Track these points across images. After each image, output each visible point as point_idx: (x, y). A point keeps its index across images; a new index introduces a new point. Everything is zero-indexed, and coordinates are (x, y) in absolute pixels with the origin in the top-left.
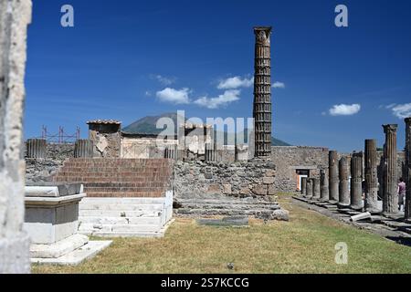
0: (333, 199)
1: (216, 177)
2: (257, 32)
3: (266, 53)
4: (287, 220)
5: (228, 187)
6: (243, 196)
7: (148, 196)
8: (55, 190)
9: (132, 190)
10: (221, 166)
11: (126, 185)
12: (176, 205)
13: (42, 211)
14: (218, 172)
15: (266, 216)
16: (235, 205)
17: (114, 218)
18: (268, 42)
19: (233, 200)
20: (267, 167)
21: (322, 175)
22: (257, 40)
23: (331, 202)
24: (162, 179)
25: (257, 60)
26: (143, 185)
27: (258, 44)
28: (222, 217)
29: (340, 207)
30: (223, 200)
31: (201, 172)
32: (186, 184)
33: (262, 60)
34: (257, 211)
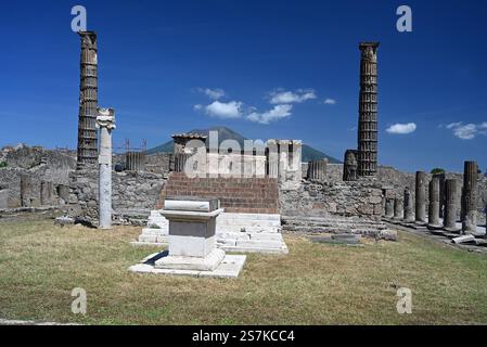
0: (420, 220)
1: (320, 195)
2: (363, 48)
3: (372, 70)
4: (394, 240)
5: (333, 206)
6: (348, 215)
7: (263, 212)
8: (206, 204)
9: (246, 206)
10: (326, 184)
11: (238, 200)
12: (283, 222)
13: (194, 225)
14: (323, 190)
15: (373, 235)
16: (341, 223)
17: (235, 234)
18: (374, 58)
19: (338, 219)
20: (374, 187)
21: (406, 196)
22: (363, 56)
23: (419, 223)
24: (272, 196)
25: (363, 77)
26: (255, 201)
27: (365, 61)
28: (330, 235)
29: (429, 228)
30: (328, 218)
31: (306, 189)
32: (290, 202)
33: (369, 77)
34: (363, 230)
